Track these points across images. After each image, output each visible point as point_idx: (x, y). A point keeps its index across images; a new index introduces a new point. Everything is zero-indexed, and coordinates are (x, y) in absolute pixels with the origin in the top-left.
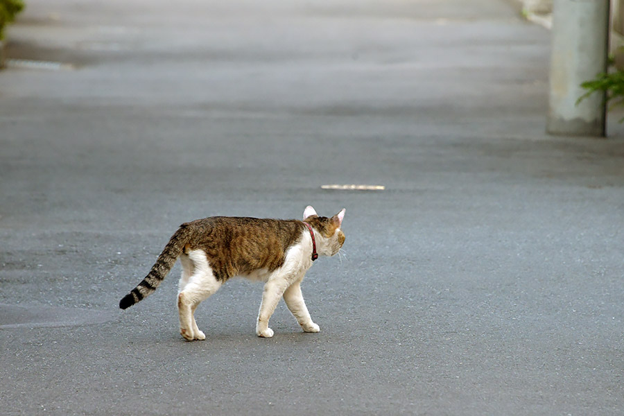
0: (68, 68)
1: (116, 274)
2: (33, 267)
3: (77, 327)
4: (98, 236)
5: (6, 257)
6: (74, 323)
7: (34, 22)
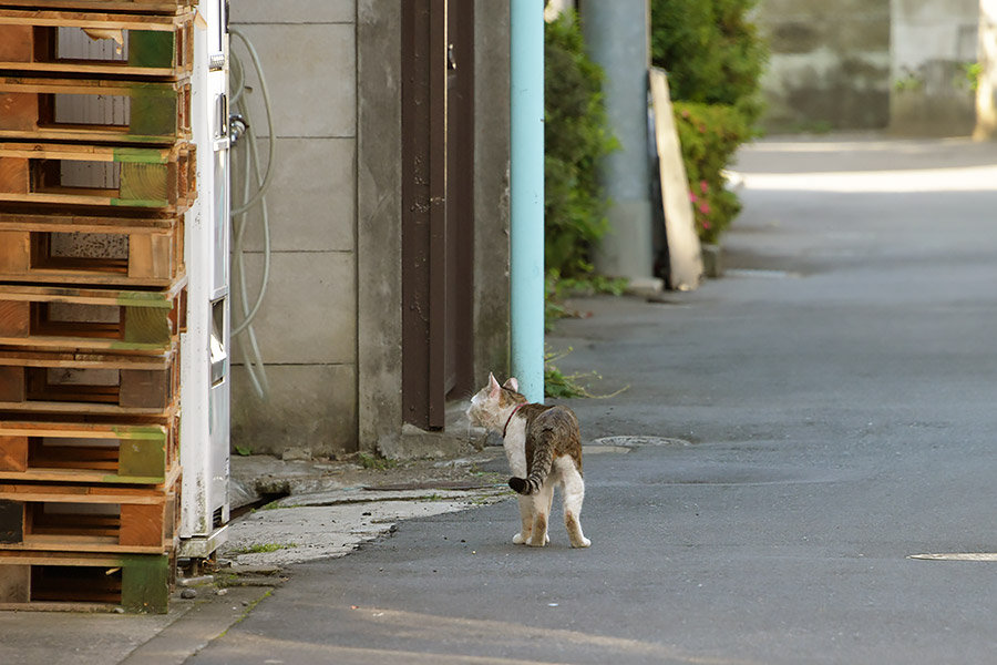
0: (795, 277)
1: (869, 442)
2: (781, 438)
3: (832, 483)
4: (847, 410)
5: (752, 428)
6: (828, 480)
7: (750, 230)
